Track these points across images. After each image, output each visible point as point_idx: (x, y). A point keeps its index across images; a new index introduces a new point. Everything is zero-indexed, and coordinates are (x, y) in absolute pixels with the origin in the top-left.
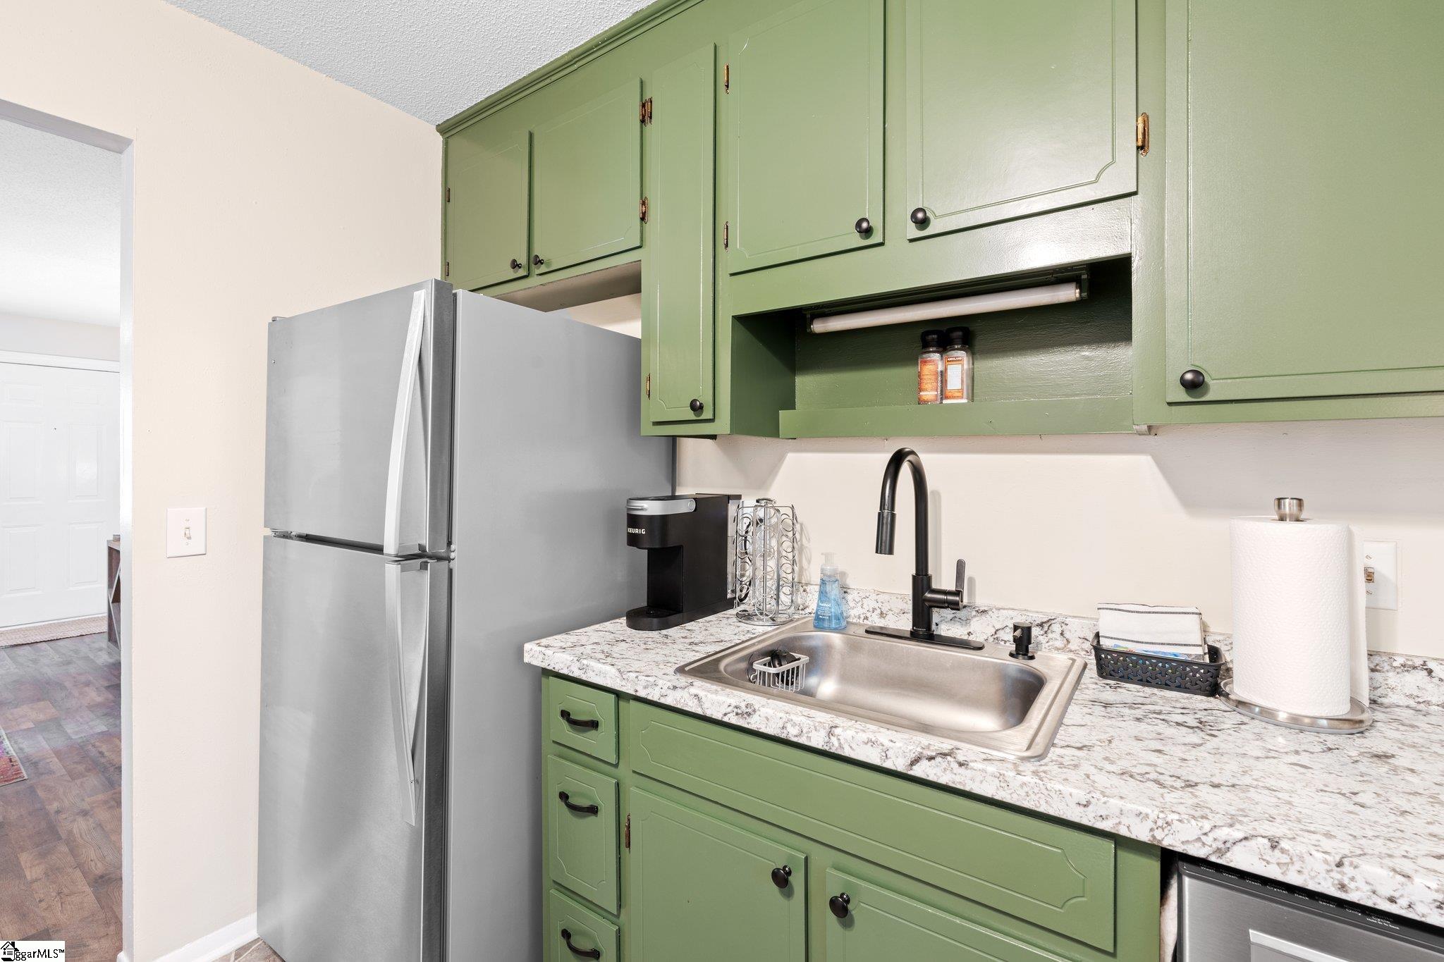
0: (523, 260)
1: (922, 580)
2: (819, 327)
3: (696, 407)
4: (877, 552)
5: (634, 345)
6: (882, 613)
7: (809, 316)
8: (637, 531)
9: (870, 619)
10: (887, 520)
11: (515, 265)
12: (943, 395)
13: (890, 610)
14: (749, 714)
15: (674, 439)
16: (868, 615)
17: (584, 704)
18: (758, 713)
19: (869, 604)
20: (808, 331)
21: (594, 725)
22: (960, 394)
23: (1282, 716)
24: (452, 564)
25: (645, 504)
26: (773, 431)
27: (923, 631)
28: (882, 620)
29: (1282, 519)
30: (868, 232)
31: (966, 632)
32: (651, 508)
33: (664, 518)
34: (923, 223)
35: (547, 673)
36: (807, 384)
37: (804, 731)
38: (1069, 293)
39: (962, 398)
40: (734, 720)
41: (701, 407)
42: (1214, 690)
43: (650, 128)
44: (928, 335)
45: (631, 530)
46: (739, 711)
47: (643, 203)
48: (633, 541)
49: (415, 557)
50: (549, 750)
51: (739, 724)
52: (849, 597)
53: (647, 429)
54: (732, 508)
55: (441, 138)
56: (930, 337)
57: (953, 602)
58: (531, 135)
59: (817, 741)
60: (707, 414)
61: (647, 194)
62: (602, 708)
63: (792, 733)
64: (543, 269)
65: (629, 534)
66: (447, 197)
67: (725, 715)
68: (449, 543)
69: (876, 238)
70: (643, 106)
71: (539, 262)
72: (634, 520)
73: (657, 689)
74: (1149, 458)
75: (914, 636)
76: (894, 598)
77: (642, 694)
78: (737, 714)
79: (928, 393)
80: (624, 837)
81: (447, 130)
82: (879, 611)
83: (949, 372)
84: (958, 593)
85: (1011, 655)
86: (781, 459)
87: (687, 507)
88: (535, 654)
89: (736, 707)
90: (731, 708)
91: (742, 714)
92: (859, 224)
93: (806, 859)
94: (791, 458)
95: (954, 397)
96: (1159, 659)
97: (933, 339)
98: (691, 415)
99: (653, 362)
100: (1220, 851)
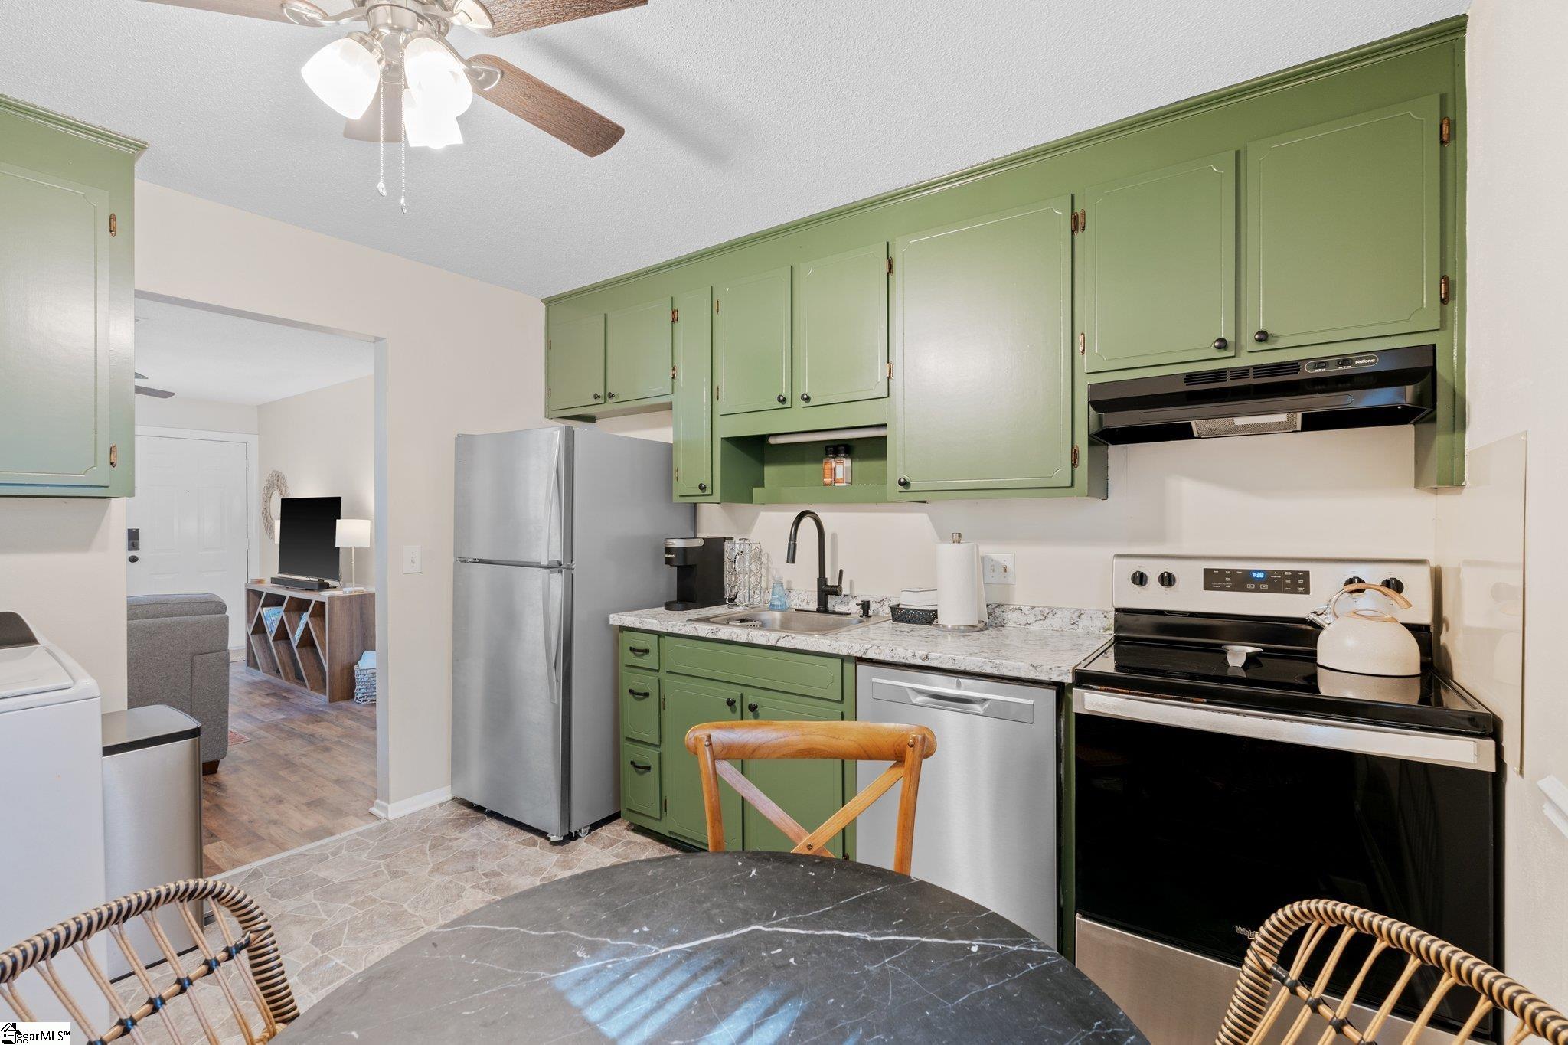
0: (601, 393)
1: (822, 580)
2: (773, 441)
3: (702, 488)
4: (788, 562)
5: (669, 448)
6: (807, 602)
8: (670, 556)
9: (802, 606)
10: (792, 547)
11: (596, 397)
12: (834, 480)
15: (695, 506)
17: (641, 641)
19: (802, 597)
20: (767, 443)
21: (647, 651)
24: (574, 572)
25: (674, 541)
26: (749, 499)
27: (823, 608)
28: (805, 604)
29: (953, 542)
30: (784, 400)
31: (841, 607)
32: (677, 543)
33: (685, 549)
34: (808, 399)
35: (622, 629)
36: (770, 472)
37: (739, 636)
39: (844, 482)
41: (705, 487)
42: (932, 623)
43: (676, 325)
45: (667, 556)
46: (713, 631)
47: (674, 369)
48: (668, 561)
49: (553, 567)
50: (622, 668)
51: (714, 638)
52: (791, 594)
53: (676, 499)
54: (727, 545)
55: (544, 306)
56: (829, 449)
57: (836, 591)
58: (606, 315)
59: (743, 639)
60: (708, 491)
61: (675, 363)
62: (650, 642)
63: (734, 638)
64: (614, 400)
65: (666, 558)
66: (549, 346)
68: (572, 561)
69: (788, 404)
70: (673, 313)
71: (611, 396)
72: (668, 550)
73: (677, 627)
75: (818, 611)
76: (810, 591)
77: (670, 631)
78: (713, 634)
79: (825, 479)
80: (662, 705)
81: (549, 302)
82: (804, 600)
83: (837, 469)
84: (838, 586)
85: (861, 616)
86: (757, 514)
87: (699, 543)
88: (616, 619)
90: (709, 631)
92: (779, 397)
93: (742, 694)
94: (762, 514)
95: (840, 482)
96: (913, 610)
98: (700, 492)
99: (680, 461)
100: (865, 653)
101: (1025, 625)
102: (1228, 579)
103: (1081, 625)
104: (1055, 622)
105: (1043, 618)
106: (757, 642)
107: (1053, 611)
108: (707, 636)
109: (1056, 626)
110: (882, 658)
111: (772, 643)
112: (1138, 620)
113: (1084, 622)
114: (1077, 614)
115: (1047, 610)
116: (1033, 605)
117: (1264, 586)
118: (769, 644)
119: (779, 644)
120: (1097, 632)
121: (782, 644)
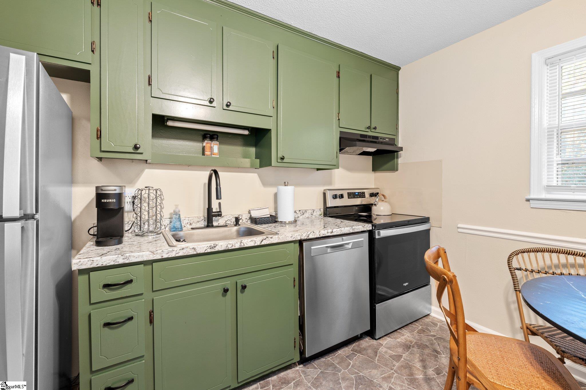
1: (209, 209)
2: (170, 123)
6: (190, 224)
7: (166, 119)
8: (110, 200)
9: (186, 227)
12: (212, 153)
13: (194, 222)
14: (215, 247)
16: (185, 225)
17: (120, 275)
18: (218, 245)
20: (166, 124)
21: (129, 282)
22: (217, 154)
23: (287, 222)
27: (209, 224)
28: (191, 226)
29: (285, 186)
31: (218, 224)
37: (233, 245)
38: (246, 132)
39: (218, 155)
40: (209, 251)
42: (276, 222)
44: (207, 135)
46: (211, 247)
47: (93, 44)
51: (211, 251)
53: (96, 154)
57: (219, 214)
59: (237, 246)
61: (95, 40)
63: (230, 247)
67: (206, 250)
74: (257, 174)
75: (206, 227)
76: (195, 218)
78: (210, 248)
79: (208, 153)
80: (150, 320)
82: (189, 223)
83: (214, 147)
84: (220, 212)
85: (235, 225)
89: (210, 246)
90: (208, 247)
91: (212, 248)
95: (216, 155)
97: (208, 136)
100: (308, 236)
101: (297, 218)
102: (352, 195)
103: (314, 214)
104: (307, 215)
105: (303, 214)
106: (247, 246)
107: (306, 211)
108: (206, 251)
109: (307, 216)
110: (315, 237)
111: (258, 243)
112: (333, 210)
113: (315, 214)
114: (313, 211)
115: (304, 211)
116: (300, 210)
117: (358, 197)
118: (256, 245)
119: (263, 243)
120: (318, 217)
121: (265, 242)
